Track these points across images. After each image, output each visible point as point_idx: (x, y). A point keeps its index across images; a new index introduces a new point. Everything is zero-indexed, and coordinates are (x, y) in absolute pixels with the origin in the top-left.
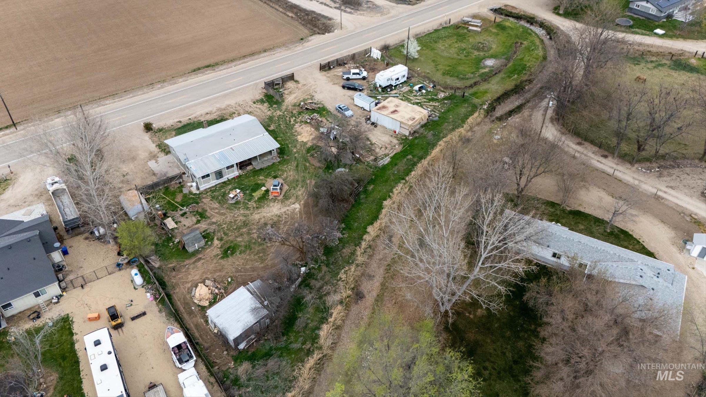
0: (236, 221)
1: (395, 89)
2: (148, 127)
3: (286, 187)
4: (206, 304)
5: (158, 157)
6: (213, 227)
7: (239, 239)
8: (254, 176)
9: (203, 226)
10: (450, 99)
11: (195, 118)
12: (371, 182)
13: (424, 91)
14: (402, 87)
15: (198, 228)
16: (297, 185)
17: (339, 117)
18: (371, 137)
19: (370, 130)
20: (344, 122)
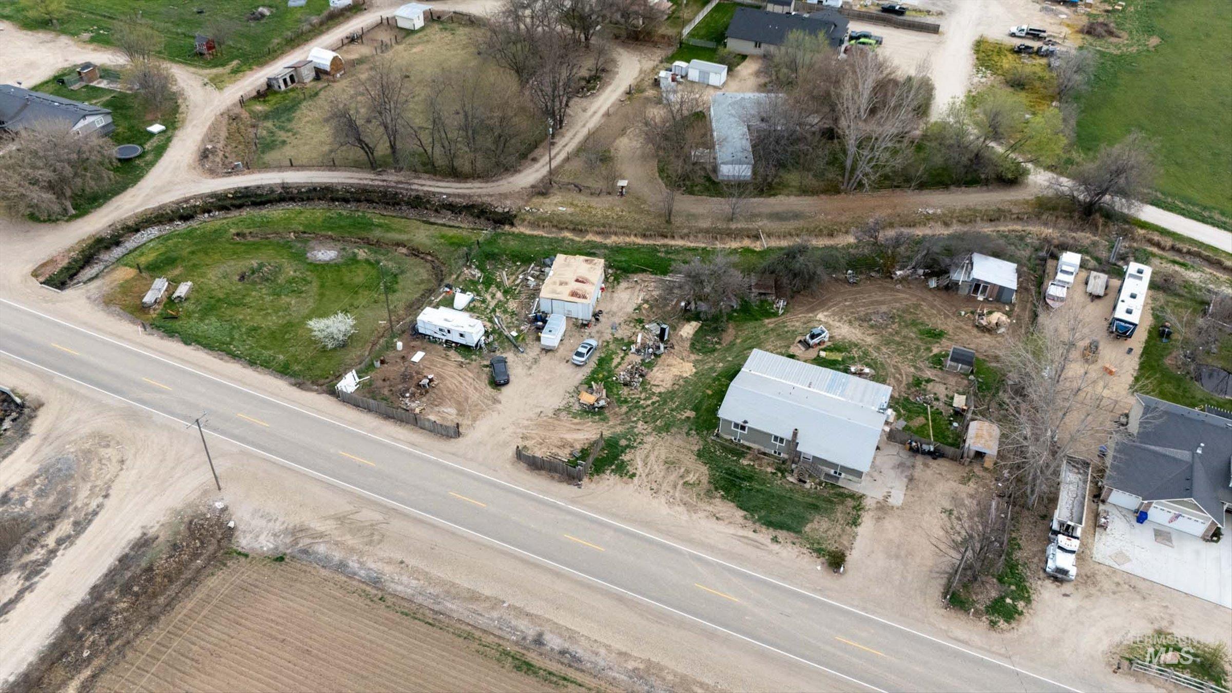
0: (893, 352)
2: (836, 564)
5: (878, 502)
9: (928, 374)
11: (744, 527)
15: (936, 375)
16: (787, 332)
17: (603, 355)
18: (630, 309)
19: (614, 314)
20: (612, 346)
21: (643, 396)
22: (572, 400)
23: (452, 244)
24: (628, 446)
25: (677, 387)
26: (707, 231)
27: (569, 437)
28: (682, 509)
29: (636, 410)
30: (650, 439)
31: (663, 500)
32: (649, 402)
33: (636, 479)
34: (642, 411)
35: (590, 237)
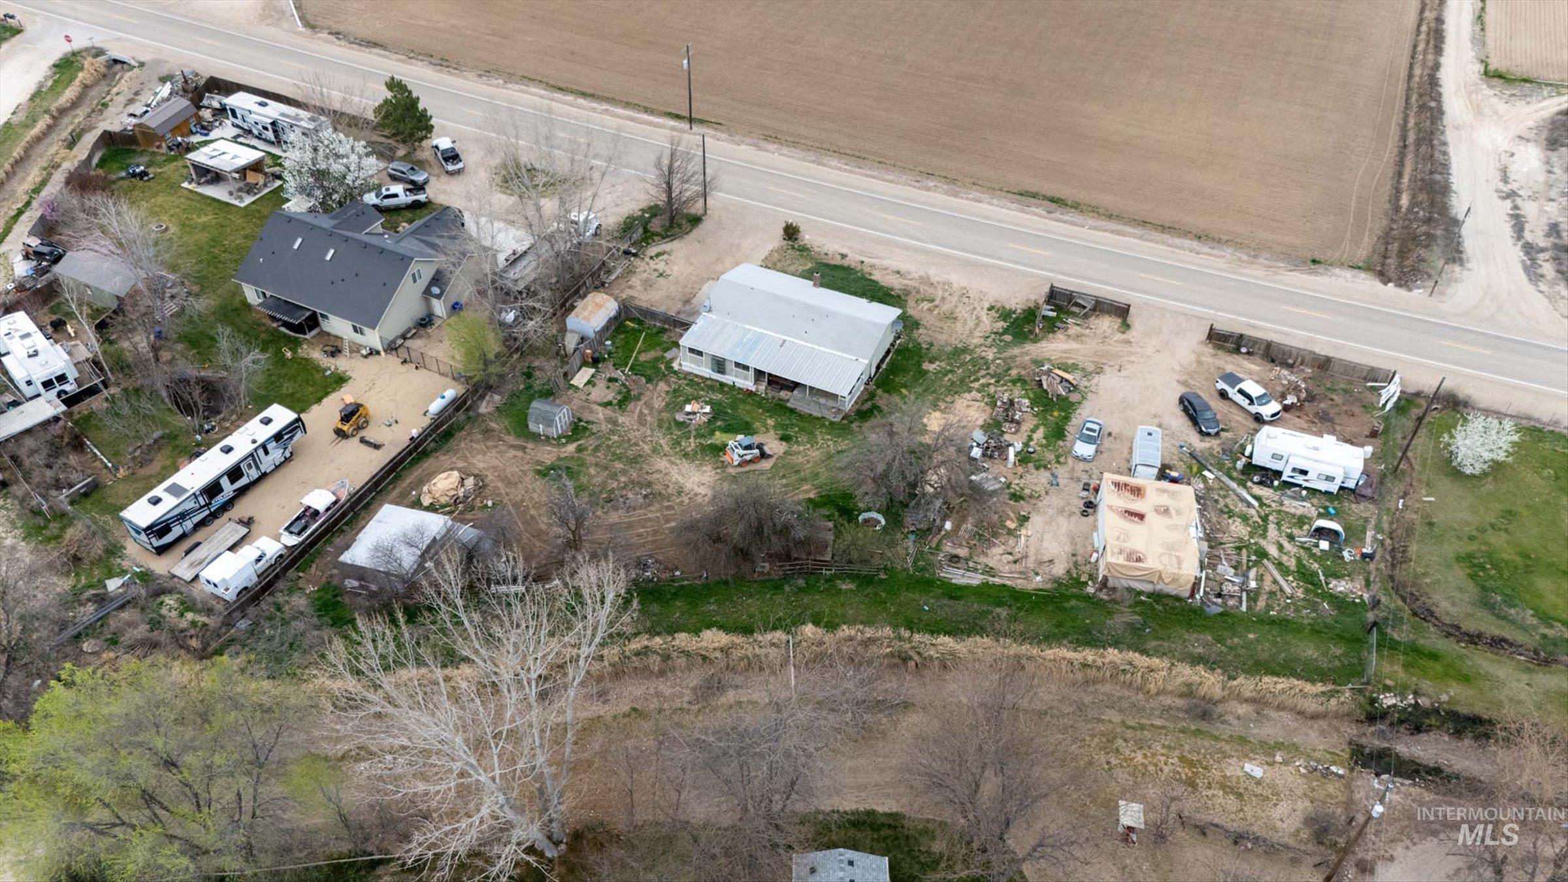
0: (636, 444)
1: (1276, 489)
2: (791, 232)
3: (766, 465)
4: (426, 501)
6: (605, 427)
7: (592, 471)
8: (768, 411)
9: (601, 414)
10: (1339, 608)
11: (873, 266)
12: (866, 581)
13: (1324, 545)
14: (1303, 499)
15: (592, 411)
16: (784, 476)
17: (1061, 443)
18: (1036, 521)
19: (1061, 511)
20: (1050, 456)
21: (992, 389)
22: (1086, 384)
24: (1002, 334)
25: (948, 399)
27: (1073, 345)
28: (934, 280)
29: (999, 371)
30: (976, 341)
31: (955, 285)
32: (982, 381)
33: (987, 305)
34: (991, 371)
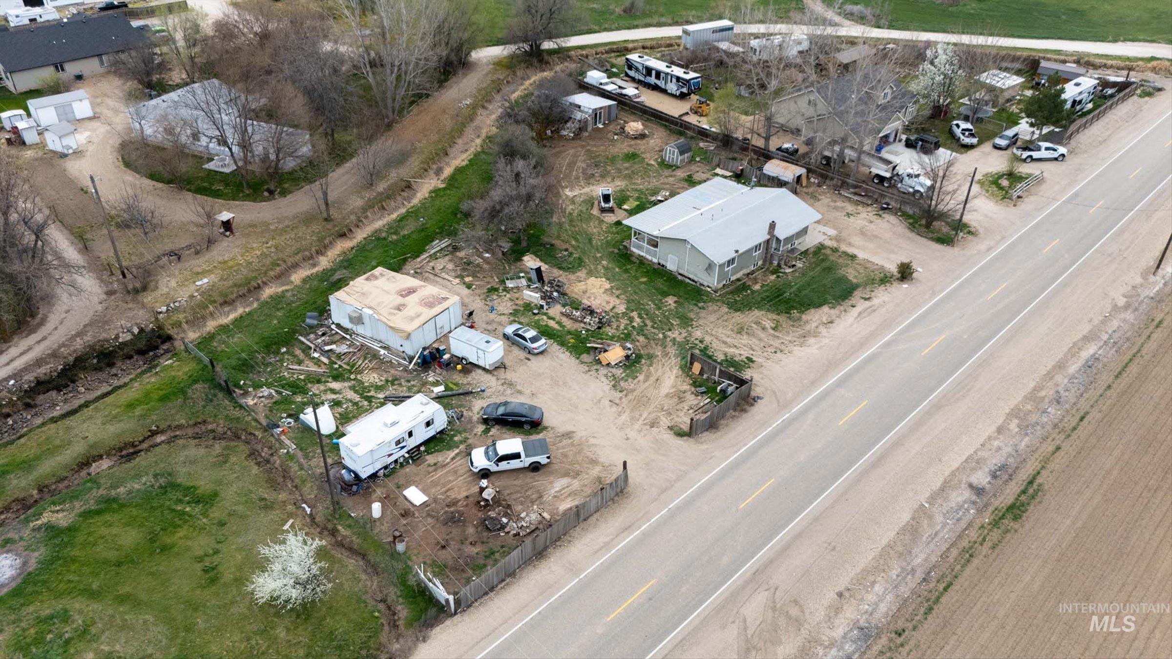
0: (644, 180)
3: (594, 214)
5: (830, 240)
6: (666, 173)
9: (681, 174)
16: (579, 215)
20: (524, 320)
21: (625, 321)
22: (604, 371)
23: (164, 399)
24: (703, 351)
25: (623, 296)
26: (369, 206)
27: (666, 390)
28: (812, 340)
29: (646, 332)
30: (698, 334)
32: (638, 320)
33: (756, 359)
34: (649, 328)
35: (268, 292)
